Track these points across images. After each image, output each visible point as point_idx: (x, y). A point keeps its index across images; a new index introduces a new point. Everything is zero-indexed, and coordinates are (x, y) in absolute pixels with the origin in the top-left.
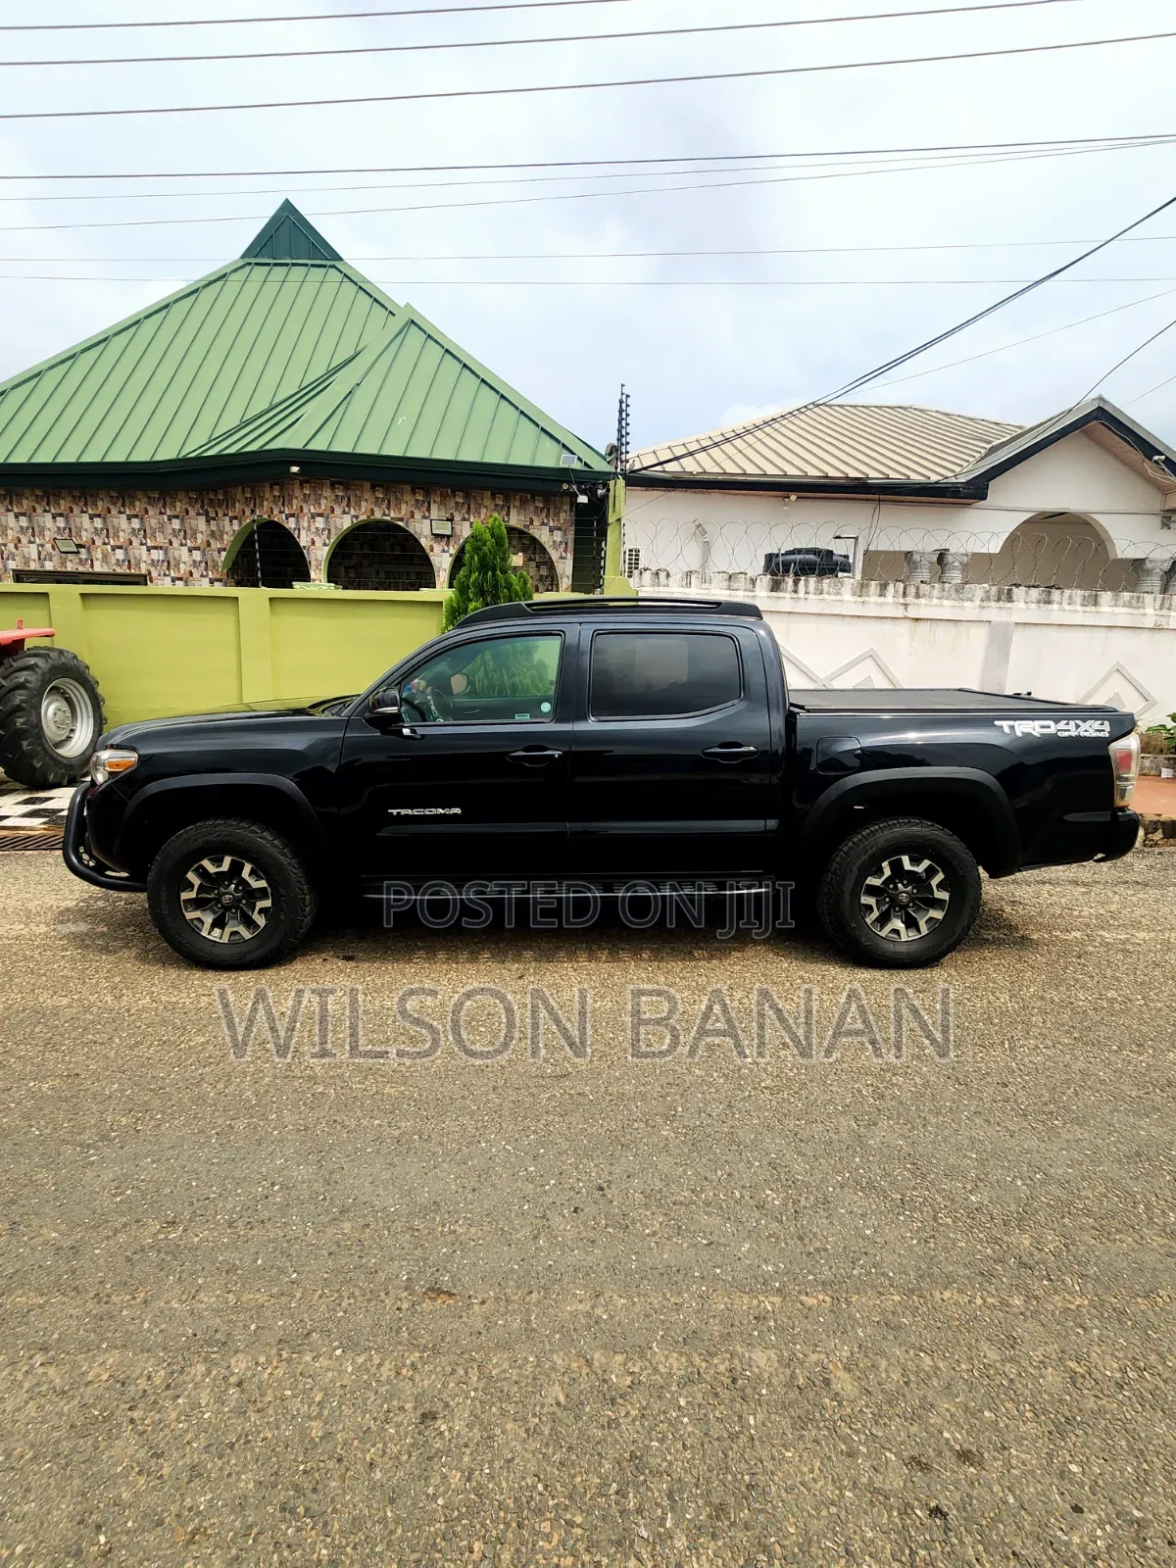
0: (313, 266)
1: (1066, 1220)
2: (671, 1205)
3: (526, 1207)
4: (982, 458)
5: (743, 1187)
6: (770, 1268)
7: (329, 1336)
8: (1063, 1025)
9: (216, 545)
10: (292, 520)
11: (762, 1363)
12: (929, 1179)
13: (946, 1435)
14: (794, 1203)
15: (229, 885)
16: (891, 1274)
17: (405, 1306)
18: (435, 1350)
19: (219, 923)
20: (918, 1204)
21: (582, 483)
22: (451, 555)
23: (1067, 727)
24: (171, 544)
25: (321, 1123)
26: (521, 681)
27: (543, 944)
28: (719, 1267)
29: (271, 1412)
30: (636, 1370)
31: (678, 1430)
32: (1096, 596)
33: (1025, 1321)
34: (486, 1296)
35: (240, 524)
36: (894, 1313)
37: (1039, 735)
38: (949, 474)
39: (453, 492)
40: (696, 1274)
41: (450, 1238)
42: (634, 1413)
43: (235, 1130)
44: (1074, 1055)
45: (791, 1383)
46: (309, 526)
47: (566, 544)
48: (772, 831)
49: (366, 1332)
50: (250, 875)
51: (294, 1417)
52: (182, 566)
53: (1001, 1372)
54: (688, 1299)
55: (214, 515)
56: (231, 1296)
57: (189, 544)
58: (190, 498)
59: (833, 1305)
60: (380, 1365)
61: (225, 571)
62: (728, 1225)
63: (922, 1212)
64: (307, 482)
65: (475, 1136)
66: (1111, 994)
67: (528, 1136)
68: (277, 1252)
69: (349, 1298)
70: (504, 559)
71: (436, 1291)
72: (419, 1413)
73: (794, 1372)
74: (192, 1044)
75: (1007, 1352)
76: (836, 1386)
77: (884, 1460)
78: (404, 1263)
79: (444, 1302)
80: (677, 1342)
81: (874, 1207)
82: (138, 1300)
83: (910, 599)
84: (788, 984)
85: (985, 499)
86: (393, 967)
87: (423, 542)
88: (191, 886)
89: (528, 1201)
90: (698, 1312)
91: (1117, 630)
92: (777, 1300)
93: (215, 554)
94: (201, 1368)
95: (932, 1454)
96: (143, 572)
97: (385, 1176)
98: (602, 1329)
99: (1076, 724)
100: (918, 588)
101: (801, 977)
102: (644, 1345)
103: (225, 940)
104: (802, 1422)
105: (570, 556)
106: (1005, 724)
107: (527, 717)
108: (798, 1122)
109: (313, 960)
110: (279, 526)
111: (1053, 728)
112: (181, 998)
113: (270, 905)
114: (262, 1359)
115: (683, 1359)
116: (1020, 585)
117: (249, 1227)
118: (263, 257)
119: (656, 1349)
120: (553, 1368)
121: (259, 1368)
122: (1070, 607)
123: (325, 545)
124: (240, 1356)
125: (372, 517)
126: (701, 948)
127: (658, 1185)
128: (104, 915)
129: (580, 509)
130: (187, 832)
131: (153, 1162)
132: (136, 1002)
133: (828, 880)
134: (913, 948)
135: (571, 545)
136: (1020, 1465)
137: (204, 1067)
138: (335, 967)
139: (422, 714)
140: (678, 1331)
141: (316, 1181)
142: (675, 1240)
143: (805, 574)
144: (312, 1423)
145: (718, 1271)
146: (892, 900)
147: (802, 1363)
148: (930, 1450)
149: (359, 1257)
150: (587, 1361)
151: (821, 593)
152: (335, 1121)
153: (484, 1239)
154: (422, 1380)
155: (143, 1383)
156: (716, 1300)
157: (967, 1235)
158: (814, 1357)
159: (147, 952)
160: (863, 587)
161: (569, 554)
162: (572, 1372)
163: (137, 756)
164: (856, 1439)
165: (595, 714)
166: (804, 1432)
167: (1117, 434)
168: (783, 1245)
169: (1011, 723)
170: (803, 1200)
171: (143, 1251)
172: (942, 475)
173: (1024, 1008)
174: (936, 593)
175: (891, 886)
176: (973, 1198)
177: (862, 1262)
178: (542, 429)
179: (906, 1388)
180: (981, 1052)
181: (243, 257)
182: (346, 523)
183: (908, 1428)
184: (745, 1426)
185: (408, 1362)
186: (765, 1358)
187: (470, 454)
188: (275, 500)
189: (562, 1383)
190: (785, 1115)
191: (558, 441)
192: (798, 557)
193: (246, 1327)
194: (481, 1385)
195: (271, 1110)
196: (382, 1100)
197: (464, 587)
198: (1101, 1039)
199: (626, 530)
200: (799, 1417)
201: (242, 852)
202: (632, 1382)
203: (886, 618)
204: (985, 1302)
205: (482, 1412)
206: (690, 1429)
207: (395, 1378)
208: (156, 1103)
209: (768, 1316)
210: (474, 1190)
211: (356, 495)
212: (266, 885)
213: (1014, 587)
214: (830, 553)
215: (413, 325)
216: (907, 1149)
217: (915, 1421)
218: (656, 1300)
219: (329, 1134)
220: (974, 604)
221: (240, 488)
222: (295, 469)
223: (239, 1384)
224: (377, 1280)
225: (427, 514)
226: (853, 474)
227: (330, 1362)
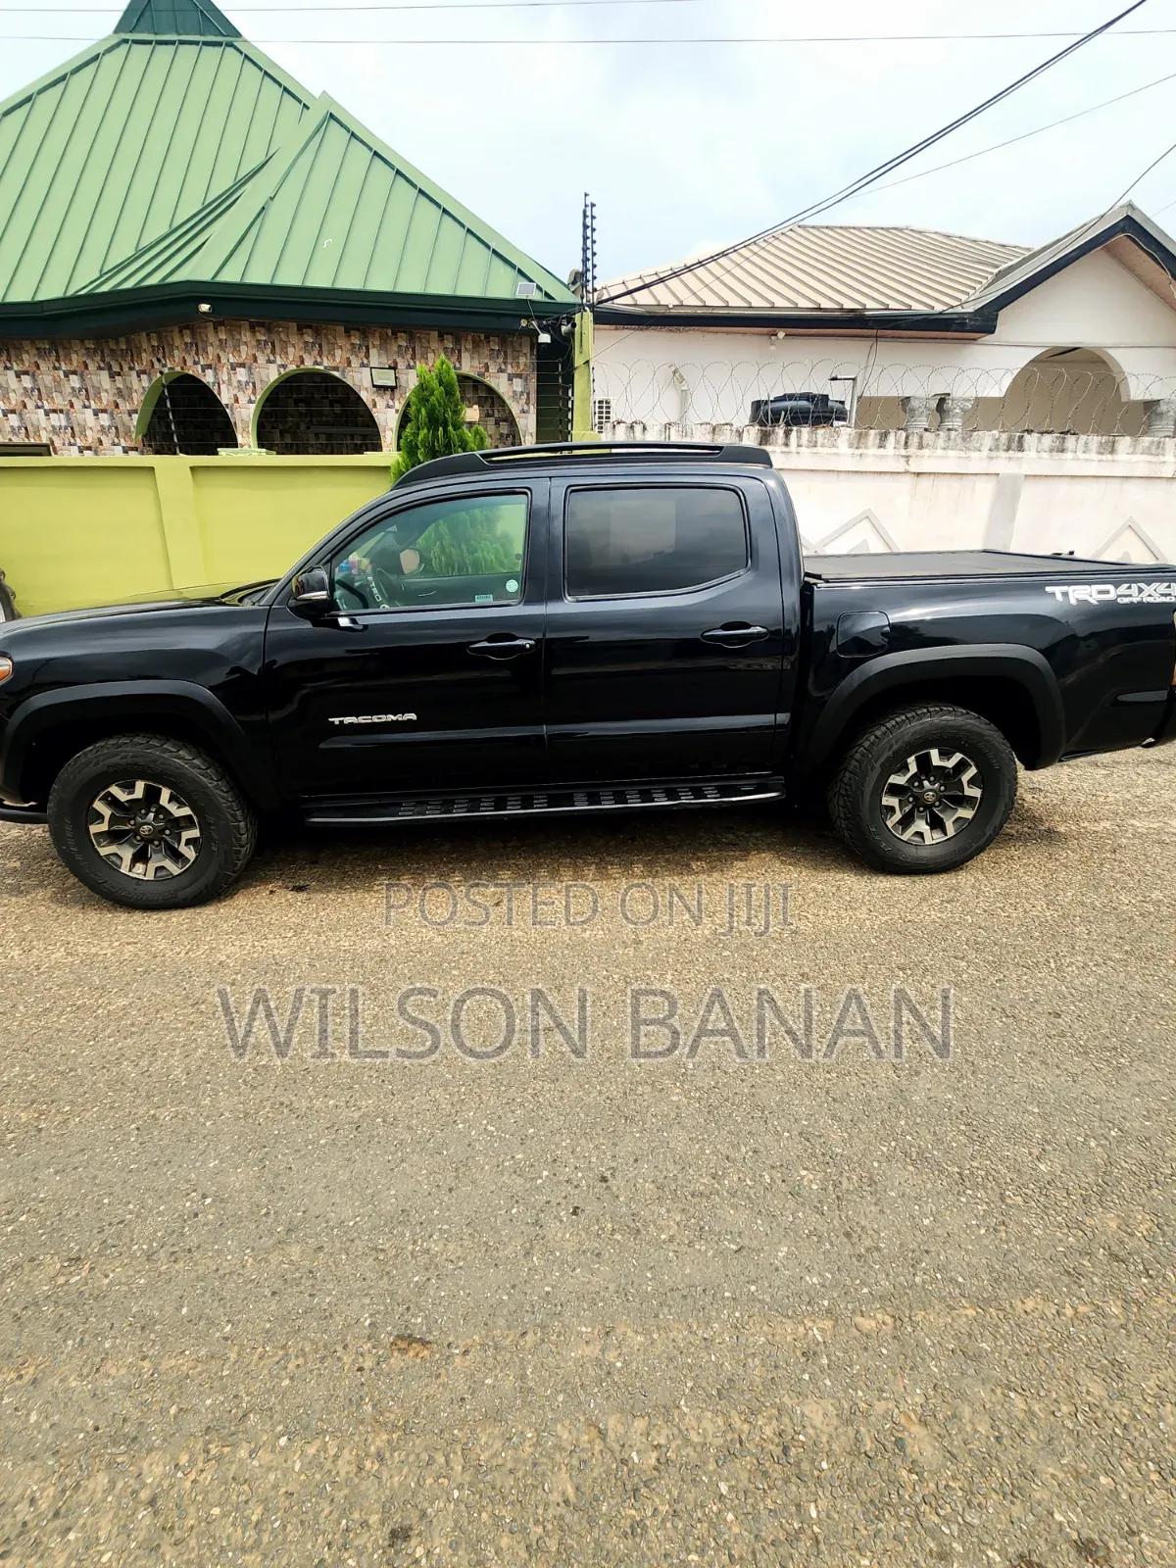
0: (206, 44)
1: (1155, 1192)
2: (689, 1198)
3: (514, 1211)
4: (989, 285)
5: (772, 1167)
6: (815, 1280)
7: (271, 1417)
8: (1110, 936)
9: (125, 406)
10: (209, 372)
11: (818, 1420)
12: (988, 1144)
13: (1058, 1517)
14: (835, 1186)
15: (146, 814)
16: (960, 1280)
17: (368, 1364)
18: (406, 1429)
19: (141, 857)
20: (980, 1180)
21: (543, 318)
22: (397, 411)
23: (1128, 592)
24: (72, 406)
25: (264, 1107)
26: (484, 557)
27: (522, 862)
28: (753, 1282)
29: (193, 1543)
30: (663, 1441)
31: (720, 1534)
32: (1114, 442)
33: (1128, 1336)
34: (470, 1341)
35: (150, 380)
36: (970, 1335)
37: (1095, 603)
38: (955, 303)
39: (394, 333)
40: (727, 1294)
41: (423, 1260)
42: (664, 1508)
43: (160, 1122)
44: (1127, 973)
45: (856, 1451)
46: (230, 379)
47: (528, 394)
48: (782, 726)
49: (317, 1407)
50: (170, 801)
51: (222, 1550)
52: (89, 433)
53: (1112, 1415)
54: (720, 1331)
55: (118, 370)
56: (146, 1364)
57: (93, 406)
58: (87, 349)
59: (895, 1328)
60: (336, 1457)
61: (140, 437)
62: (759, 1222)
63: (985, 1188)
64: (222, 324)
65: (450, 1115)
66: (1156, 895)
67: (513, 1112)
68: (208, 1295)
69: (297, 1357)
70: (456, 412)
71: (407, 1340)
72: (387, 1530)
73: (858, 1432)
74: (111, 1008)
75: (1114, 1384)
76: (913, 1449)
77: (985, 1562)
78: (367, 1301)
79: (417, 1355)
80: (710, 1396)
81: (929, 1186)
82: (26, 1379)
83: (912, 450)
84: (800, 899)
85: (992, 332)
86: (351, 898)
87: (364, 395)
88: (100, 817)
89: (517, 1202)
90: (732, 1350)
91: (1132, 481)
92: (828, 1324)
93: (126, 417)
94: (103, 1479)
95: (1044, 1548)
96: (45, 441)
97: (343, 1176)
98: (616, 1383)
99: (1139, 587)
100: (921, 437)
101: (814, 889)
102: (670, 1404)
103: (150, 876)
104: (876, 1509)
105: (533, 409)
106: (1058, 590)
107: (489, 599)
108: (828, 1076)
109: (258, 893)
110: (193, 379)
111: (1112, 593)
112: (102, 949)
113: (198, 835)
114: (184, 1459)
115: (720, 1421)
116: (1032, 431)
117: (173, 1258)
118: (142, 32)
119: (684, 1409)
120: (559, 1448)
121: (180, 1475)
122: (1086, 456)
123: (250, 401)
124: (155, 1456)
125: (302, 367)
126: (698, 859)
127: (674, 1170)
128: (18, 846)
129: (542, 351)
130: (86, 754)
131: (56, 1173)
132: (48, 956)
133: (845, 780)
134: (939, 852)
135: (533, 396)
136: (1156, 1557)
137: (125, 1038)
138: (283, 900)
139: (363, 598)
140: (710, 1380)
141: (258, 1188)
142: (697, 1247)
143: (797, 423)
144: (247, 1558)
145: (753, 1288)
146: (916, 798)
147: (866, 1415)
148: (1042, 1542)
149: (310, 1295)
150: (600, 1432)
151: (815, 446)
152: (282, 1104)
153: (464, 1259)
154: (391, 1476)
155: (23, 1511)
156: (753, 1330)
157: (1042, 1218)
158: (880, 1407)
159: (65, 891)
160: (859, 440)
161: (532, 407)
162: (583, 1450)
163: (10, 663)
164: (947, 1531)
165: (571, 593)
166: (881, 1525)
167: (1144, 250)
168: (828, 1246)
169: (1064, 588)
170: (845, 1181)
171: (36, 1304)
172: (946, 304)
173: (1064, 917)
174: (941, 442)
175: (916, 784)
176: (1042, 1167)
177: (924, 1264)
178: (494, 252)
179: (998, 1446)
180: (1026, 974)
181: (117, 31)
182: (272, 374)
183: (1010, 1509)
184: (805, 1519)
185: (373, 1449)
186: (821, 1412)
187: (411, 284)
188: (187, 347)
189: (570, 1467)
190: (813, 1068)
191: (513, 266)
192: (789, 404)
193: (163, 1411)
194: (467, 1478)
195: (203, 1094)
196: (338, 1073)
197: (412, 447)
198: (1155, 952)
199: (597, 374)
200: (872, 1501)
201: (158, 776)
202: (658, 1460)
203: (885, 473)
204: (1076, 1312)
205: (470, 1523)
206: (736, 1530)
207: (356, 1475)
208: (65, 1090)
209: (818, 1349)
210: (451, 1190)
211: (281, 340)
212: (191, 813)
213: (1026, 434)
214: (825, 398)
215: (332, 122)
216: (958, 1105)
217: (1017, 1497)
218: (680, 1335)
219: (274, 1121)
220: (983, 455)
221: (144, 334)
222: (205, 307)
223: (152, 1502)
224: (332, 1328)
225: (365, 361)
226: (848, 305)
227: (272, 1456)
